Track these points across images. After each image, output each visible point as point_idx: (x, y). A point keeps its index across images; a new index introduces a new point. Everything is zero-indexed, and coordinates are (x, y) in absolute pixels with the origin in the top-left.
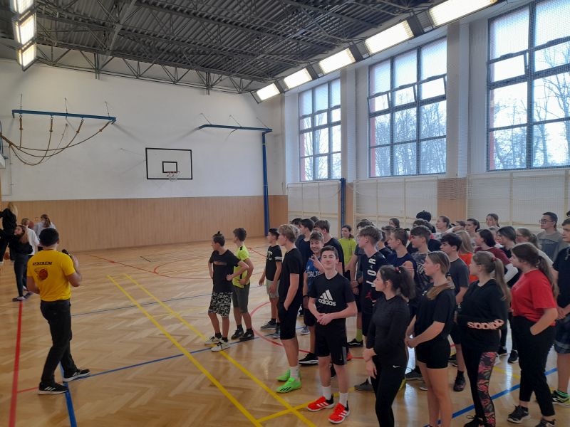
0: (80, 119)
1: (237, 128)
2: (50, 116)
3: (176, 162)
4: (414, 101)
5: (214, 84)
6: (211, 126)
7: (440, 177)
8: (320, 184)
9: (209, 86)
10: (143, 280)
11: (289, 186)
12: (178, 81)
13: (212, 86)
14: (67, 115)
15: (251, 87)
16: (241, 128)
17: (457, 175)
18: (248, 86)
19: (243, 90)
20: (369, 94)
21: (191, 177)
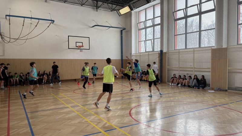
0: (38, 20)
1: (110, 27)
3: (82, 43)
4: (198, 12)
5: (100, 6)
6: (98, 26)
7: (213, 48)
8: (149, 53)
9: (97, 7)
10: (69, 95)
11: (134, 55)
12: (83, 4)
13: (99, 7)
14: (31, 18)
15: (116, 9)
16: (112, 27)
17: (222, 46)
18: (115, 8)
19: (113, 10)
20: (174, 10)
21: (89, 49)
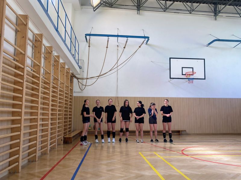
0: (126, 38)
2: (107, 38)
3: (193, 68)
6: (219, 40)
12: (193, 10)
13: (219, 12)
14: (118, 36)
21: (204, 78)
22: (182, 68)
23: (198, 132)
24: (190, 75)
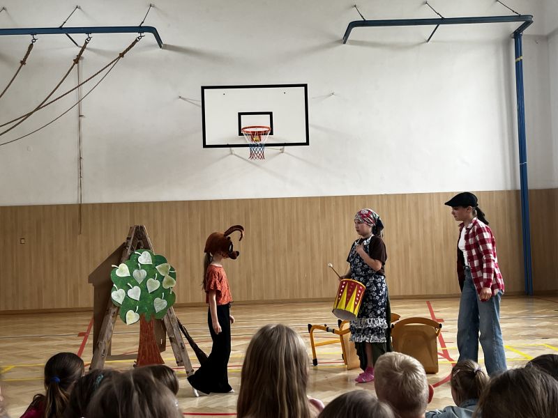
3: (271, 114)
6: (364, 23)
14: (60, 30)
16: (444, 22)
21: (305, 141)
22: (240, 114)
23: (317, 296)
24: (259, 134)
